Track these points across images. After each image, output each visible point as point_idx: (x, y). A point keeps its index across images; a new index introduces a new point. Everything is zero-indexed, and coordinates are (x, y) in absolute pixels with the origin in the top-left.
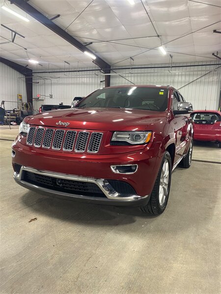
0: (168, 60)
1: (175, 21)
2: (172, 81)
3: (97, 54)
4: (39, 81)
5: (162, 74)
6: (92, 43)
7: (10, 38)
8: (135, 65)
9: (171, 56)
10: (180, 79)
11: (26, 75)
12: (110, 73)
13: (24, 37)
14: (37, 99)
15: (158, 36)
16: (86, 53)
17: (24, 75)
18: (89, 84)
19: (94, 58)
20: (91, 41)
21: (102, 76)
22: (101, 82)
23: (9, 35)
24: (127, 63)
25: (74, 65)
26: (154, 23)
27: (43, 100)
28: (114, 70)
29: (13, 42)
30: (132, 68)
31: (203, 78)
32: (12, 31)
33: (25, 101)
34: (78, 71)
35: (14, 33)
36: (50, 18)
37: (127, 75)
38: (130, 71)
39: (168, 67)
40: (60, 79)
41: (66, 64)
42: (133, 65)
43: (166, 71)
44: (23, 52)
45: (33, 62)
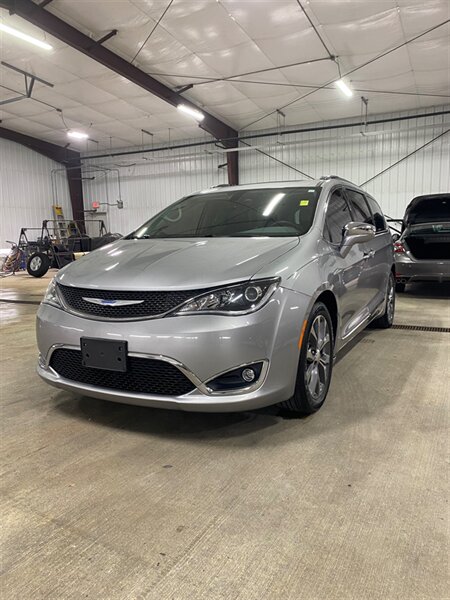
0: (358, 110)
1: (366, 19)
2: (370, 153)
3: (205, 109)
4: (95, 174)
5: (347, 140)
6: (191, 86)
7: (23, 89)
8: (288, 126)
9: (365, 101)
10: (387, 147)
11: (67, 165)
12: (237, 146)
13: (52, 86)
14: (94, 212)
15: (332, 58)
16: (183, 109)
17: (64, 163)
18: (196, 174)
19: (201, 117)
20: (189, 81)
21: (220, 155)
22: (220, 167)
23: (19, 83)
24: (270, 122)
25: (162, 135)
26: (319, 28)
27: (105, 213)
28: (245, 141)
29: (29, 96)
30: (282, 133)
31: (438, 142)
32: (26, 74)
33: (69, 216)
34: (171, 148)
35: (29, 79)
36: (97, 40)
37: (274, 148)
38: (280, 138)
39: (359, 124)
40: (136, 167)
41: (145, 134)
42: (284, 126)
43: (355, 133)
44: (55, 117)
45: (77, 136)
